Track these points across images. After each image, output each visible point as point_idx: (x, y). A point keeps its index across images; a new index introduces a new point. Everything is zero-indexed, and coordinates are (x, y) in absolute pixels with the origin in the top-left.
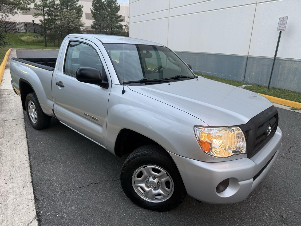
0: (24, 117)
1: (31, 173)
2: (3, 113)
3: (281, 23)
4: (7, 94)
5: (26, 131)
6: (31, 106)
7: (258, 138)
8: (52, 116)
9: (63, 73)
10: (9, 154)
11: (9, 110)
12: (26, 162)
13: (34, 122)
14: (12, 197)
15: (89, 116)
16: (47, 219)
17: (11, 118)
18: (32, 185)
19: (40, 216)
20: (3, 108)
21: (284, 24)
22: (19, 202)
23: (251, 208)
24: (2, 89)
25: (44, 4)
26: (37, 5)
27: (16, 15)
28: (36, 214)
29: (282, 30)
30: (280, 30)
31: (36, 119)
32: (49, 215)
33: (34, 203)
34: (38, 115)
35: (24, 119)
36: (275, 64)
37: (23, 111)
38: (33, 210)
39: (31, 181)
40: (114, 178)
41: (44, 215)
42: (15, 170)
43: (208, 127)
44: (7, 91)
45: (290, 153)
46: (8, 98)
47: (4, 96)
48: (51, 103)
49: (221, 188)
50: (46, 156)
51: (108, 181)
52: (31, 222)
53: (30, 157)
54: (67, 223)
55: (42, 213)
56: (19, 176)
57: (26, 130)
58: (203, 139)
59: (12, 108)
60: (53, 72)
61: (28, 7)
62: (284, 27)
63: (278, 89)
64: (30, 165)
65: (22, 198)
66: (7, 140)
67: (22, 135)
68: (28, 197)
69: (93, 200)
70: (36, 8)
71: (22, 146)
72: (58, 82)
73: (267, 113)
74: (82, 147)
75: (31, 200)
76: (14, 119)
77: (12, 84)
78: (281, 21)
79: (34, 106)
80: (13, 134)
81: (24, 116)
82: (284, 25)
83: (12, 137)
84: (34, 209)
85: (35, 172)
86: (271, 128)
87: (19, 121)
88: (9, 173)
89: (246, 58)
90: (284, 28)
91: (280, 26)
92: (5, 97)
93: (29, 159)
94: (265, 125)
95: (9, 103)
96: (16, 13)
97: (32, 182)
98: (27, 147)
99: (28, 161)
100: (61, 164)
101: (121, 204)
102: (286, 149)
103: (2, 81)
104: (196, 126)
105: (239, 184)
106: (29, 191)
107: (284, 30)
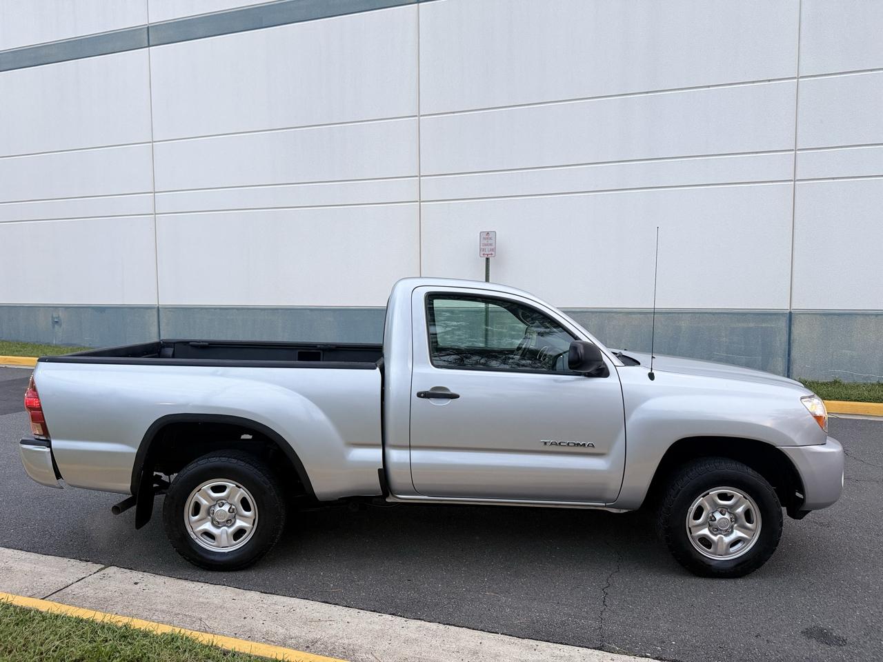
3: (486, 242)
21: (491, 245)
29: (489, 255)
30: (486, 256)
62: (493, 250)
78: (484, 239)
82: (491, 247)
90: (493, 253)
91: (484, 247)
107: (493, 256)
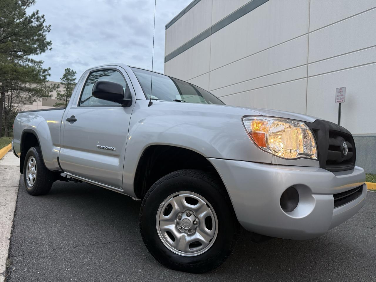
3: (339, 94)
5: (17, 196)
6: (30, 163)
7: (331, 148)
9: (78, 107)
12: (8, 221)
15: (103, 147)
16: (21, 276)
17: (2, 186)
18: (9, 241)
19: (11, 272)
21: (342, 95)
25: (69, 93)
26: (60, 95)
27: (34, 103)
28: (4, 269)
29: (341, 102)
30: (339, 102)
31: (34, 179)
32: (25, 272)
33: (6, 259)
34: (38, 174)
35: (18, 187)
38: (2, 266)
39: (10, 238)
40: (130, 240)
41: (17, 272)
43: (262, 116)
44: (5, 166)
46: (4, 171)
50: (38, 217)
51: (121, 241)
53: (15, 217)
55: (16, 269)
58: (254, 130)
59: (6, 178)
60: (65, 110)
61: (49, 95)
64: (13, 224)
67: (11, 199)
69: (96, 259)
70: (58, 97)
72: (70, 117)
75: (2, 256)
76: (5, 186)
78: (339, 92)
79: (34, 163)
82: (342, 97)
84: (3, 264)
85: (18, 230)
87: (11, 188)
90: (344, 100)
91: (338, 97)
93: (14, 219)
95: (3, 175)
96: (35, 101)
97: (10, 239)
99: (12, 220)
100: (58, 225)
101: (139, 265)
103: (1, 159)
104: (244, 117)
105: (313, 197)
106: (3, 247)
107: (343, 102)
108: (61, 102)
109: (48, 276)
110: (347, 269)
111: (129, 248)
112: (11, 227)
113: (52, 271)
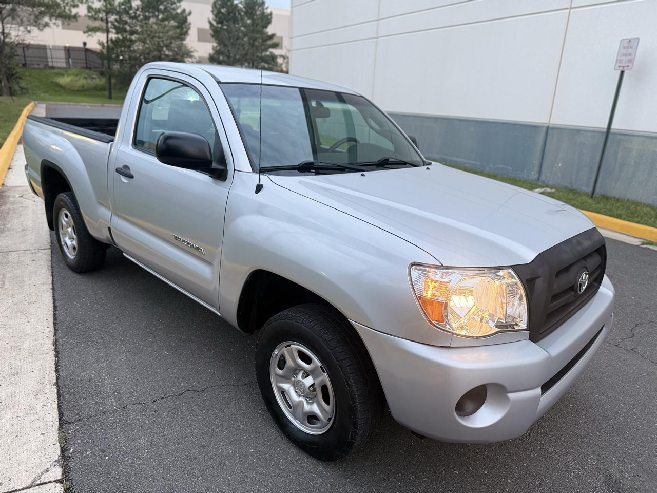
0: (51, 246)
1: (57, 365)
2: (6, 236)
3: (624, 51)
4: (18, 196)
5: (52, 275)
6: (64, 220)
7: (555, 297)
8: (108, 243)
9: (133, 147)
10: (11, 322)
11: (20, 230)
12: (47, 342)
13: (71, 255)
14: (10, 414)
15: (183, 241)
16: (84, 465)
17: (23, 247)
18: (56, 390)
19: (69, 456)
20: (7, 226)
21: (630, 55)
22: (24, 425)
23: (540, 456)
24: (8, 185)
25: (109, 6)
26: (93, 9)
27: (47, 30)
28: (59, 452)
29: (625, 68)
30: (621, 69)
31: (74, 248)
32: (87, 456)
33: (57, 429)
34: (80, 241)
35: (50, 250)
36: (608, 144)
37: (49, 233)
38: (55, 445)
39: (55, 382)
40: (237, 381)
41: (77, 457)
42: (21, 356)
43: (442, 267)
44: (18, 191)
45: (635, 338)
46: (20, 205)
47: (12, 199)
48: (105, 212)
49: (469, 406)
50: (91, 329)
51: (223, 386)
52: (47, 471)
53: (56, 330)
54: (125, 474)
55: (74, 451)
56: (29, 369)
57: (52, 272)
58: (428, 295)
59: (26, 226)
60: (112, 145)
61: (73, 14)
62: (630, 61)
63: (615, 198)
64: (56, 348)
65: (32, 418)
66: (10, 293)
67: (43, 284)
68: (46, 416)
69: (188, 427)
70: (90, 14)
71: (41, 306)
72: (121, 167)
73: (579, 243)
74: (171, 313)
75: (50, 423)
76: (28, 248)
77: (27, 172)
78: (624, 48)
79: (70, 220)
80: (23, 281)
81: (52, 243)
82: (629, 58)
83: (21, 286)
84: (55, 442)
85: (64, 363)
86: (587, 276)
87: (40, 254)
88: (7, 363)
89: (544, 129)
90: (630, 64)
91: (622, 58)
92: (14, 203)
93: (55, 335)
94: (574, 269)
95: (20, 215)
96: (47, 25)
97: (57, 384)
98: (52, 309)
99: (52, 338)
100: (124, 348)
101: (250, 438)
102: (626, 328)
103: (9, 169)
104: (414, 264)
105: (508, 398)
106: (49, 404)
107: (630, 68)
108: (97, 24)
109: (121, 464)
110: (556, 442)
111: (235, 401)
112: (53, 355)
113: (126, 453)
